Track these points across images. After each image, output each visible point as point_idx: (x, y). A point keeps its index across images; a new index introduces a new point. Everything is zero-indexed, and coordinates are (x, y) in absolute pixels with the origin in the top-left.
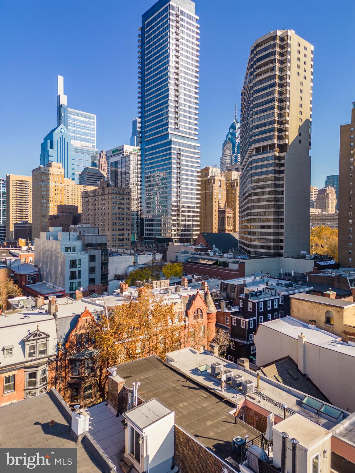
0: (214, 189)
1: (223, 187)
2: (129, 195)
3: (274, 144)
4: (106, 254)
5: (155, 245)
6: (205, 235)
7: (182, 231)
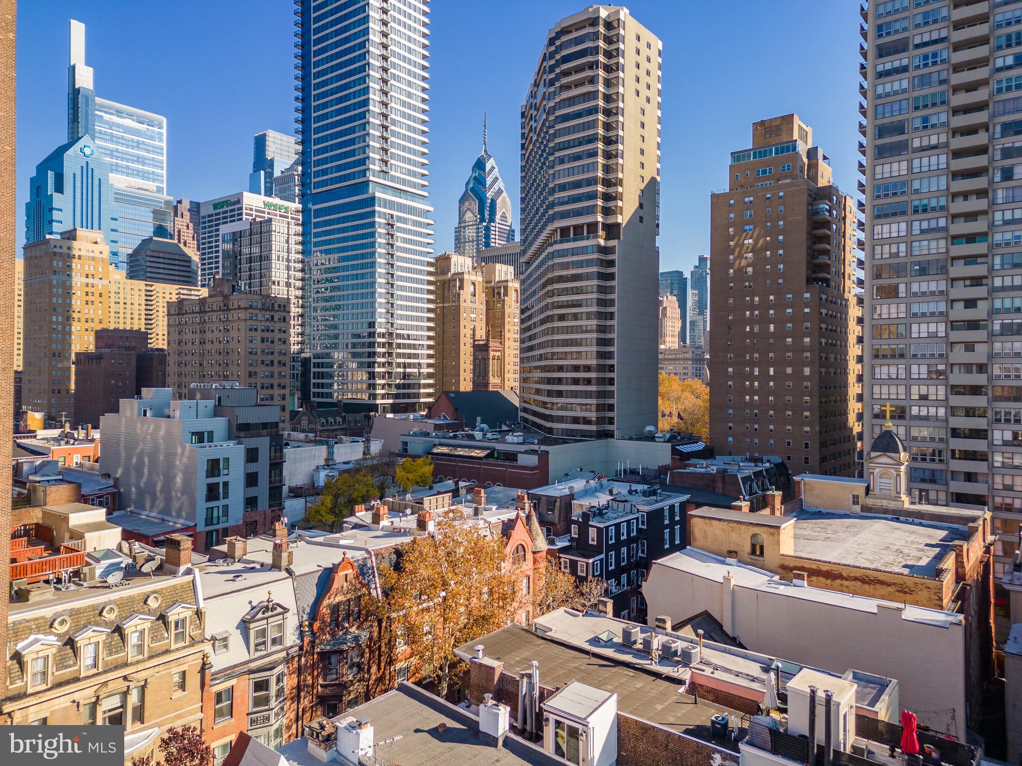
0: (462, 299)
1: (480, 295)
2: (285, 311)
3: (596, 224)
4: (278, 444)
5: (340, 420)
6: (452, 395)
7: (398, 386)
